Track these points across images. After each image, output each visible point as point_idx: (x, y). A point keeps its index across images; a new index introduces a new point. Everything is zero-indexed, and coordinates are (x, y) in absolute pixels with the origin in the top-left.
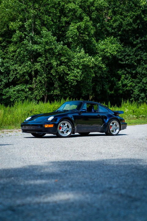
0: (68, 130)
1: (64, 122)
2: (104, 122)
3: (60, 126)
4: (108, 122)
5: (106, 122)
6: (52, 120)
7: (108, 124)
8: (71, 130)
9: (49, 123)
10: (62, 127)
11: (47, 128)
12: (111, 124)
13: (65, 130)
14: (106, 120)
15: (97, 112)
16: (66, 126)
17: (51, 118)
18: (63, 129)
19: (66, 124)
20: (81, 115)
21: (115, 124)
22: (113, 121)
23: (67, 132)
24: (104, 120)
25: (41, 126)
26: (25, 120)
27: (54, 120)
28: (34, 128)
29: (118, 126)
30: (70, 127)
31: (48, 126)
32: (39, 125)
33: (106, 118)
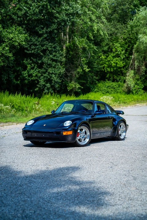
0: (86, 136)
1: (82, 127)
3: (78, 133)
4: (117, 125)
6: (70, 126)
7: (117, 127)
8: (89, 137)
9: (66, 130)
10: (80, 134)
12: (119, 127)
13: (83, 138)
14: (115, 122)
16: (84, 132)
17: (68, 123)
18: (81, 136)
20: (95, 117)
21: (122, 126)
22: (121, 124)
23: (84, 140)
26: (26, 124)
27: (72, 126)
28: (48, 136)
29: (125, 129)
30: (88, 133)
31: (67, 133)
32: (55, 132)
33: (114, 120)
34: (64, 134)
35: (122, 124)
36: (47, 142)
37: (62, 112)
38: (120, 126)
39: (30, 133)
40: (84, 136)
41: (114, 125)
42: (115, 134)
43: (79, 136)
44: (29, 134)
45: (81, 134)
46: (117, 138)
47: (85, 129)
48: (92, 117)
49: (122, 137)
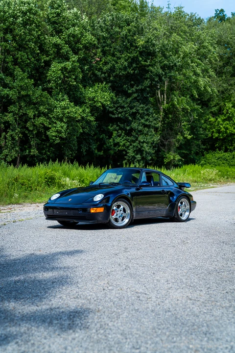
0: (125, 215)
1: (119, 203)
2: (170, 201)
3: (113, 210)
4: (175, 201)
5: (174, 201)
6: (101, 201)
8: (129, 216)
9: (96, 205)
10: (116, 211)
11: (93, 213)
12: (179, 204)
13: (120, 217)
14: (173, 198)
15: (159, 185)
16: (122, 210)
17: (98, 198)
18: (117, 215)
19: (122, 207)
20: (140, 191)
21: (184, 203)
22: (182, 200)
23: (122, 220)
24: (171, 198)
25: (85, 210)
26: (50, 199)
27: (104, 201)
28: (72, 213)
30: (128, 211)
31: (96, 210)
34: (92, 211)
35: (185, 201)
36: (80, 223)
37: (99, 184)
39: (52, 210)
40: (122, 214)
43: (115, 214)
44: (50, 211)
45: (118, 211)
46: (176, 218)
47: (123, 205)
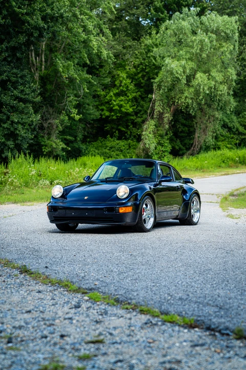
29: (198, 207)
32: (105, 208)
33: (184, 192)
38: (193, 203)
41: (184, 200)
42: (186, 214)
48: (155, 185)
49: (195, 220)
